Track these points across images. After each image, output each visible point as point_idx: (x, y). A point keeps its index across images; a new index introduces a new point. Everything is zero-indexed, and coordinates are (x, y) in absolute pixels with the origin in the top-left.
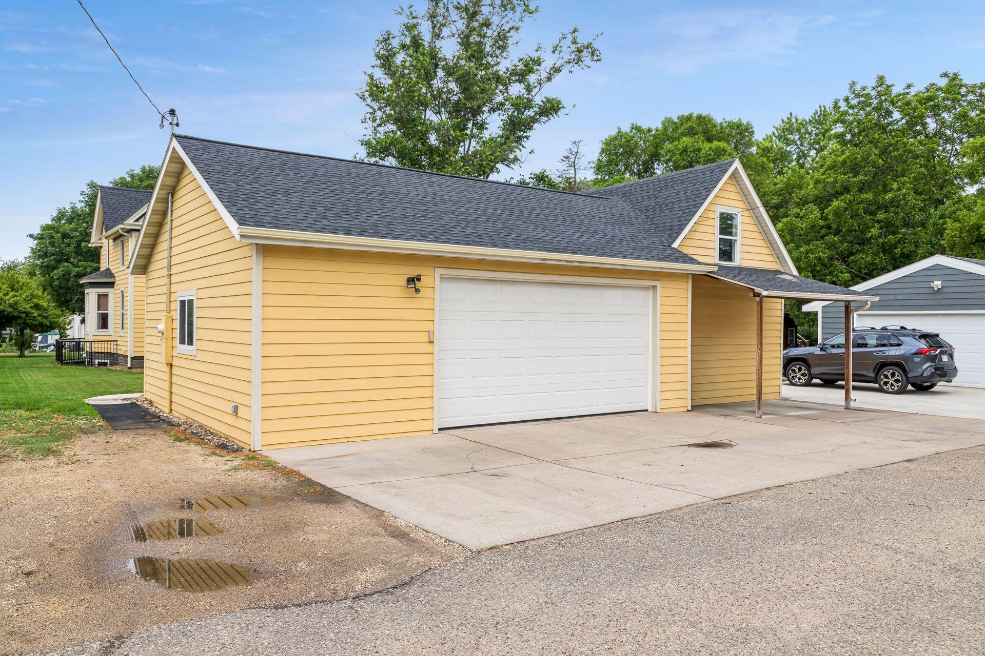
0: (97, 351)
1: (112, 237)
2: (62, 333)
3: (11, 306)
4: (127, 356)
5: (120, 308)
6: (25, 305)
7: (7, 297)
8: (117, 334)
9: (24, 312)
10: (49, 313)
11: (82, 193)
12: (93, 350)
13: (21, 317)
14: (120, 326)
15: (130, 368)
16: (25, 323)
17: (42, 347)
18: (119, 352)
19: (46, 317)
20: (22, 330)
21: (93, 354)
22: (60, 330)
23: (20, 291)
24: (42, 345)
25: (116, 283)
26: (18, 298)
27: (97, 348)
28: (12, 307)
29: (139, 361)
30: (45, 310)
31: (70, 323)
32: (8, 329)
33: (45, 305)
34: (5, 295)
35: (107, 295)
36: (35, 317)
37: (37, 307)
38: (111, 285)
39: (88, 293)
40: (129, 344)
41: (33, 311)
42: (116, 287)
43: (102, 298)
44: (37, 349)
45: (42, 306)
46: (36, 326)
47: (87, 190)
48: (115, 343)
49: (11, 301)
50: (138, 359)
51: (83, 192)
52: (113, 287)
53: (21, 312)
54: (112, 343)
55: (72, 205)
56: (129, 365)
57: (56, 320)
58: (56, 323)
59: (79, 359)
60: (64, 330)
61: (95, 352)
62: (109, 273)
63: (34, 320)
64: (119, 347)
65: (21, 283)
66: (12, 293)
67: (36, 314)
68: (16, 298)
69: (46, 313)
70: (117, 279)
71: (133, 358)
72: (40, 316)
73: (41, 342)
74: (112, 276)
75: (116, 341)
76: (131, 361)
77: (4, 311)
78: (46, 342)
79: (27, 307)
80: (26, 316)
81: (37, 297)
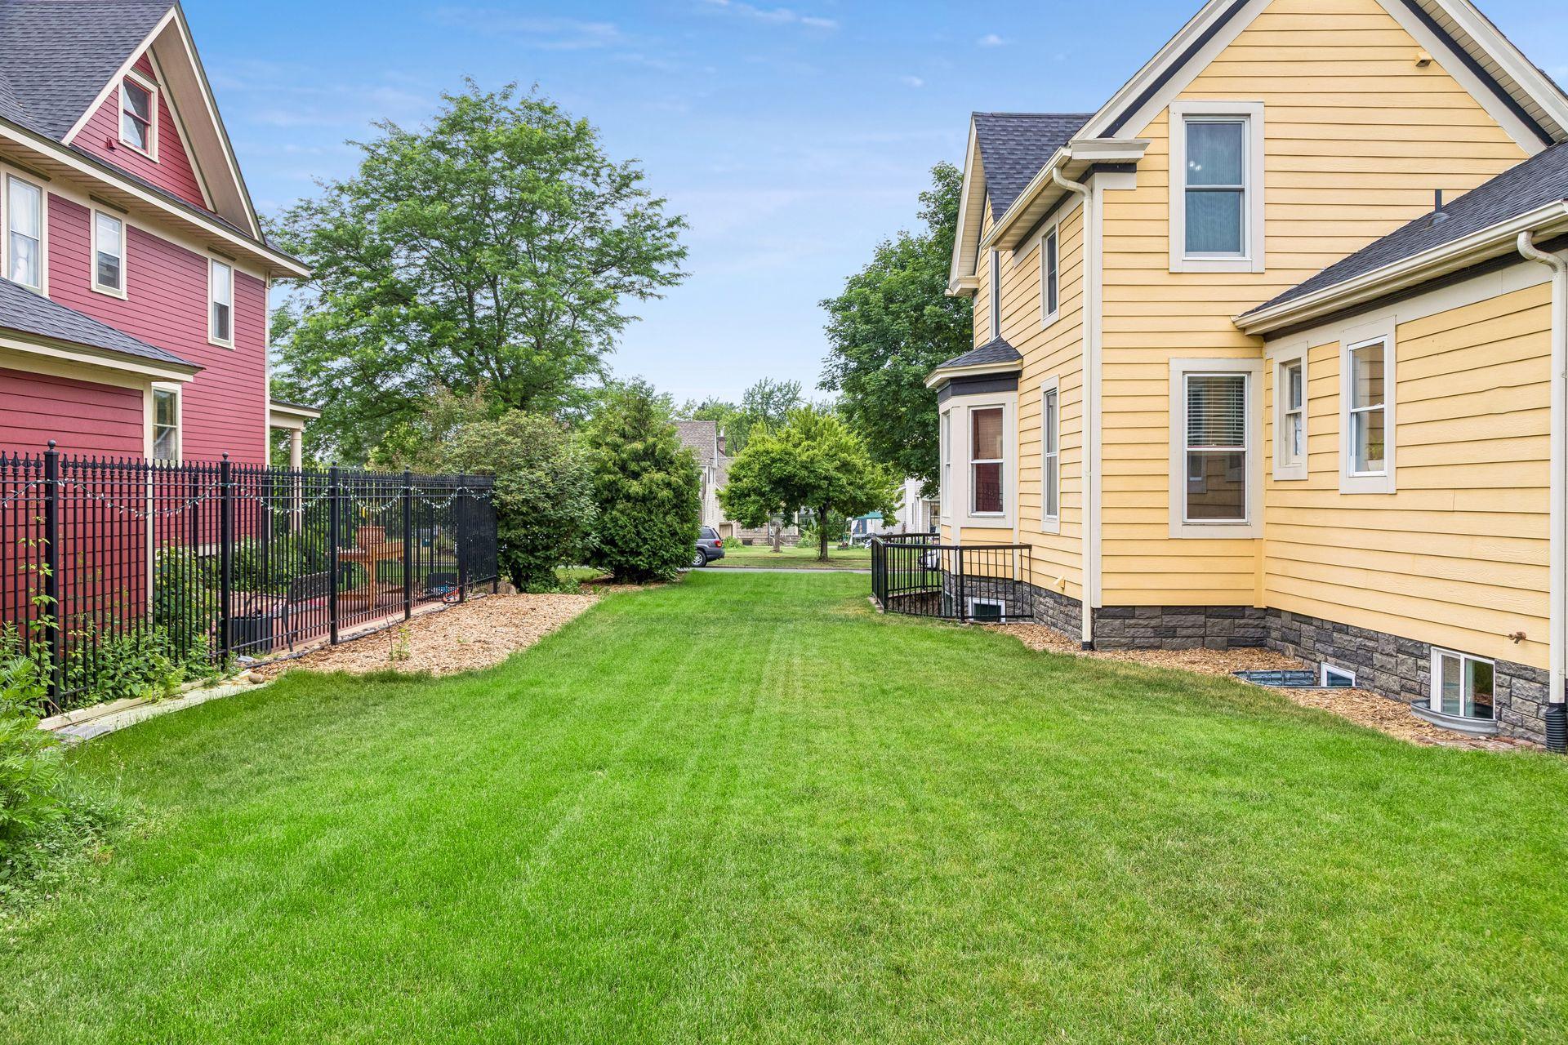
0: (975, 573)
1: (1010, 239)
2: (887, 516)
3: (804, 466)
4: (1078, 604)
5: (1041, 447)
6: (826, 465)
7: (799, 450)
8: (1026, 525)
9: (826, 478)
10: (865, 480)
11: (923, 197)
12: (967, 571)
13: (819, 487)
14: (1042, 501)
15: (1089, 646)
16: (828, 499)
17: (858, 539)
18: (1038, 581)
19: (861, 487)
20: (822, 511)
21: (967, 583)
22: (883, 511)
23: (819, 438)
24: (857, 536)
25: (1026, 374)
26: (816, 451)
27: (975, 563)
28: (807, 468)
29: (1118, 622)
30: (859, 472)
31: (899, 498)
32: (803, 507)
33: (859, 462)
34: (796, 446)
35: (997, 413)
36: (842, 487)
37: (846, 467)
38: (1009, 381)
39: (947, 413)
40: (1084, 562)
41: (840, 475)
42: (1024, 386)
43: (983, 422)
44: (850, 543)
45: (854, 465)
46: (845, 503)
47: (934, 188)
48: (1025, 552)
49: (804, 458)
50: (1115, 617)
51: (924, 194)
52: (1016, 389)
53: (819, 477)
54: (1017, 552)
55: (902, 238)
56: (1087, 637)
57: (876, 492)
58: (877, 497)
59: (923, 586)
60: (890, 511)
61: (971, 577)
62: (1001, 349)
63: (841, 492)
64: (1036, 567)
65: (820, 424)
66: (805, 443)
67: (844, 481)
68: (811, 452)
69: (861, 479)
70: (1026, 362)
71: (1099, 613)
72: (851, 484)
73: (857, 531)
74: (1013, 354)
75: (1029, 547)
76: (1093, 621)
77: (795, 476)
78: (864, 531)
79: (827, 467)
80: (829, 484)
81: (845, 448)
